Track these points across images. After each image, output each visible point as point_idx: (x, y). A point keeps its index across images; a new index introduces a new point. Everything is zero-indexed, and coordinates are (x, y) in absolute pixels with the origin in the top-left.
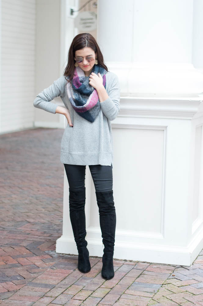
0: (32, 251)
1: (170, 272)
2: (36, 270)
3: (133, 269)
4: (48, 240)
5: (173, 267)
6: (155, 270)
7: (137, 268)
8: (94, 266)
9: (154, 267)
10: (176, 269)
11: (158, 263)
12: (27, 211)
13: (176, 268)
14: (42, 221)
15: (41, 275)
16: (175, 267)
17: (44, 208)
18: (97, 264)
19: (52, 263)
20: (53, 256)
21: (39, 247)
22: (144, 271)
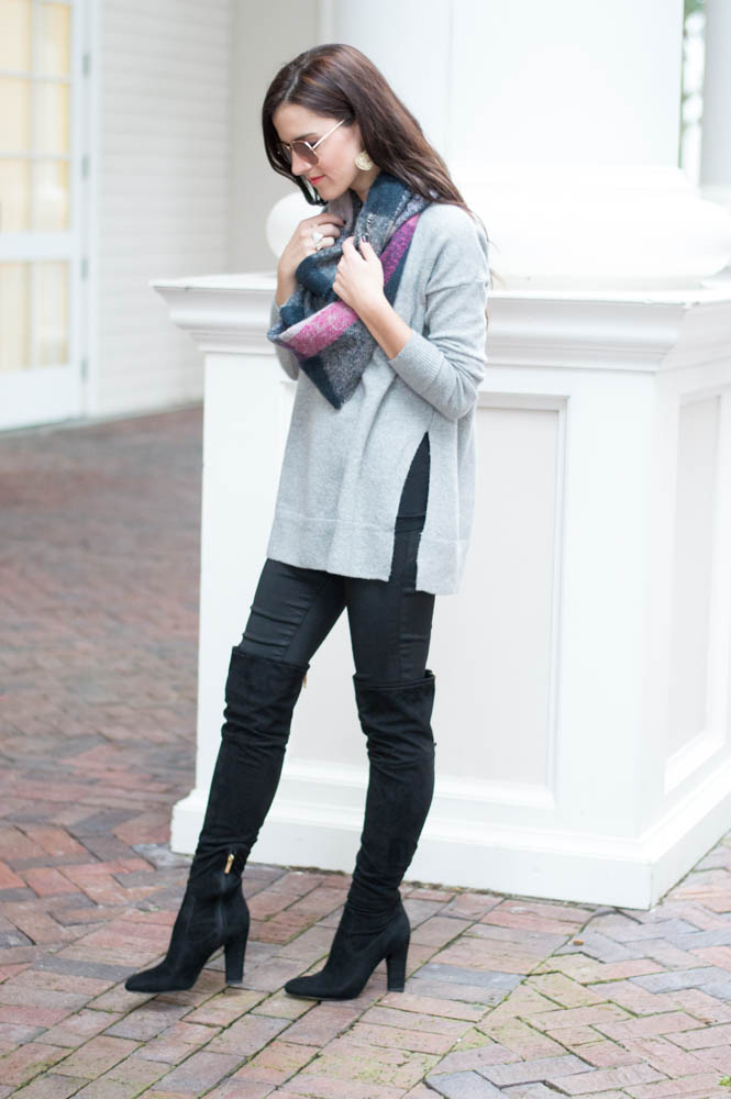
0: (87, 842)
1: (570, 929)
2: (83, 915)
3: (436, 915)
4: (156, 806)
5: (586, 912)
6: (515, 922)
7: (451, 913)
8: (296, 902)
9: (515, 909)
10: (595, 920)
11: (533, 898)
12: (115, 698)
13: (594, 917)
14: (160, 734)
15: (95, 930)
16: (593, 911)
17: (176, 688)
18: (310, 896)
19: (145, 888)
20: (160, 863)
21: (117, 830)
22: (475, 926)
